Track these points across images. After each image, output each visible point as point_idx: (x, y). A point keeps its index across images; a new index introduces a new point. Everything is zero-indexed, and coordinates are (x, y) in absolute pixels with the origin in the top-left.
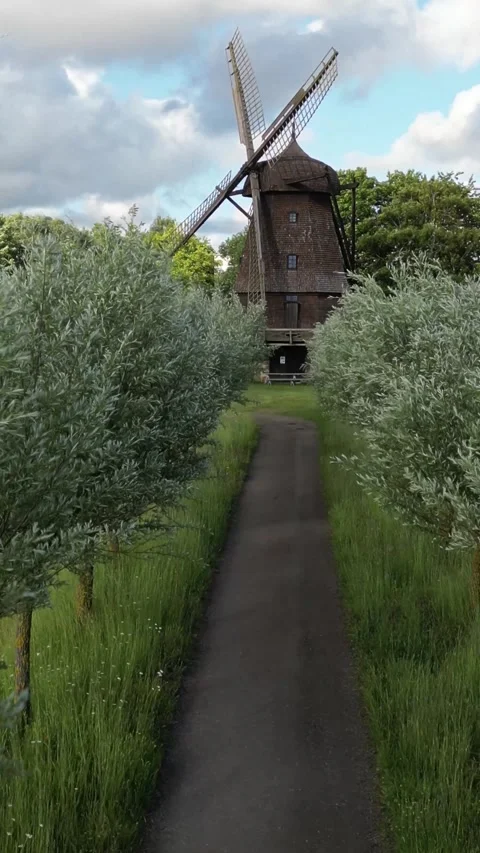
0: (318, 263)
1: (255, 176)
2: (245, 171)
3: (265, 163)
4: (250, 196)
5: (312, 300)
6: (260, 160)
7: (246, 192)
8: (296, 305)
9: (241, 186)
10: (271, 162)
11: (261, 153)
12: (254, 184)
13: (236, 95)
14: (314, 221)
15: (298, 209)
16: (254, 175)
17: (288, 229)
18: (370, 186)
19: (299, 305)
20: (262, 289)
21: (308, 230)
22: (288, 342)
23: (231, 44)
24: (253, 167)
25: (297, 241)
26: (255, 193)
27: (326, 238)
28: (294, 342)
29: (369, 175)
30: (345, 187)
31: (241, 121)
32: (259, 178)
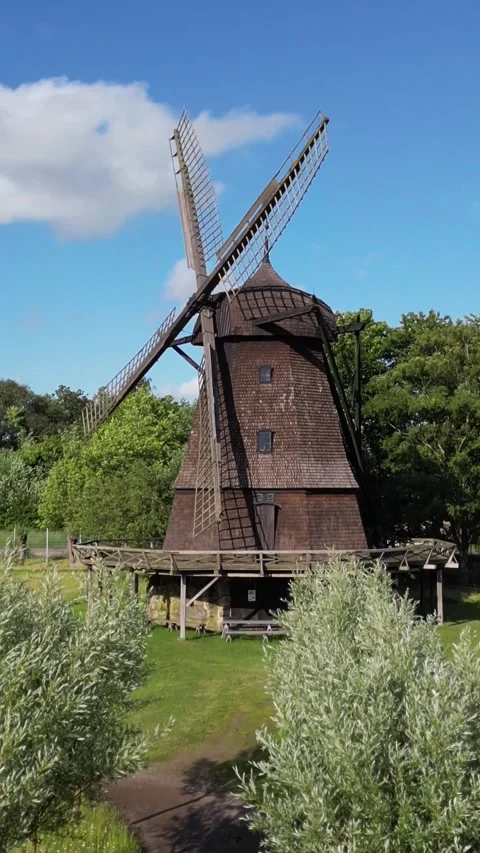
0: (305, 443)
1: (209, 314)
2: (194, 307)
3: (222, 296)
4: (201, 344)
5: (297, 500)
6: (216, 291)
7: (196, 339)
8: (273, 508)
9: (188, 330)
10: (230, 293)
11: (215, 281)
12: (208, 325)
13: (183, 202)
14: (298, 380)
15: (273, 363)
16: (207, 313)
17: (258, 392)
18: (379, 333)
19: (277, 509)
20: (216, 487)
21: (288, 393)
22: (258, 572)
23: (177, 131)
24: (205, 300)
25: (272, 410)
26: (209, 339)
27: (318, 405)
28: (266, 572)
29: (376, 318)
30: (345, 330)
31: (189, 237)
32: (214, 316)
